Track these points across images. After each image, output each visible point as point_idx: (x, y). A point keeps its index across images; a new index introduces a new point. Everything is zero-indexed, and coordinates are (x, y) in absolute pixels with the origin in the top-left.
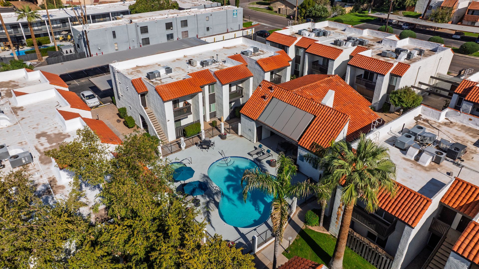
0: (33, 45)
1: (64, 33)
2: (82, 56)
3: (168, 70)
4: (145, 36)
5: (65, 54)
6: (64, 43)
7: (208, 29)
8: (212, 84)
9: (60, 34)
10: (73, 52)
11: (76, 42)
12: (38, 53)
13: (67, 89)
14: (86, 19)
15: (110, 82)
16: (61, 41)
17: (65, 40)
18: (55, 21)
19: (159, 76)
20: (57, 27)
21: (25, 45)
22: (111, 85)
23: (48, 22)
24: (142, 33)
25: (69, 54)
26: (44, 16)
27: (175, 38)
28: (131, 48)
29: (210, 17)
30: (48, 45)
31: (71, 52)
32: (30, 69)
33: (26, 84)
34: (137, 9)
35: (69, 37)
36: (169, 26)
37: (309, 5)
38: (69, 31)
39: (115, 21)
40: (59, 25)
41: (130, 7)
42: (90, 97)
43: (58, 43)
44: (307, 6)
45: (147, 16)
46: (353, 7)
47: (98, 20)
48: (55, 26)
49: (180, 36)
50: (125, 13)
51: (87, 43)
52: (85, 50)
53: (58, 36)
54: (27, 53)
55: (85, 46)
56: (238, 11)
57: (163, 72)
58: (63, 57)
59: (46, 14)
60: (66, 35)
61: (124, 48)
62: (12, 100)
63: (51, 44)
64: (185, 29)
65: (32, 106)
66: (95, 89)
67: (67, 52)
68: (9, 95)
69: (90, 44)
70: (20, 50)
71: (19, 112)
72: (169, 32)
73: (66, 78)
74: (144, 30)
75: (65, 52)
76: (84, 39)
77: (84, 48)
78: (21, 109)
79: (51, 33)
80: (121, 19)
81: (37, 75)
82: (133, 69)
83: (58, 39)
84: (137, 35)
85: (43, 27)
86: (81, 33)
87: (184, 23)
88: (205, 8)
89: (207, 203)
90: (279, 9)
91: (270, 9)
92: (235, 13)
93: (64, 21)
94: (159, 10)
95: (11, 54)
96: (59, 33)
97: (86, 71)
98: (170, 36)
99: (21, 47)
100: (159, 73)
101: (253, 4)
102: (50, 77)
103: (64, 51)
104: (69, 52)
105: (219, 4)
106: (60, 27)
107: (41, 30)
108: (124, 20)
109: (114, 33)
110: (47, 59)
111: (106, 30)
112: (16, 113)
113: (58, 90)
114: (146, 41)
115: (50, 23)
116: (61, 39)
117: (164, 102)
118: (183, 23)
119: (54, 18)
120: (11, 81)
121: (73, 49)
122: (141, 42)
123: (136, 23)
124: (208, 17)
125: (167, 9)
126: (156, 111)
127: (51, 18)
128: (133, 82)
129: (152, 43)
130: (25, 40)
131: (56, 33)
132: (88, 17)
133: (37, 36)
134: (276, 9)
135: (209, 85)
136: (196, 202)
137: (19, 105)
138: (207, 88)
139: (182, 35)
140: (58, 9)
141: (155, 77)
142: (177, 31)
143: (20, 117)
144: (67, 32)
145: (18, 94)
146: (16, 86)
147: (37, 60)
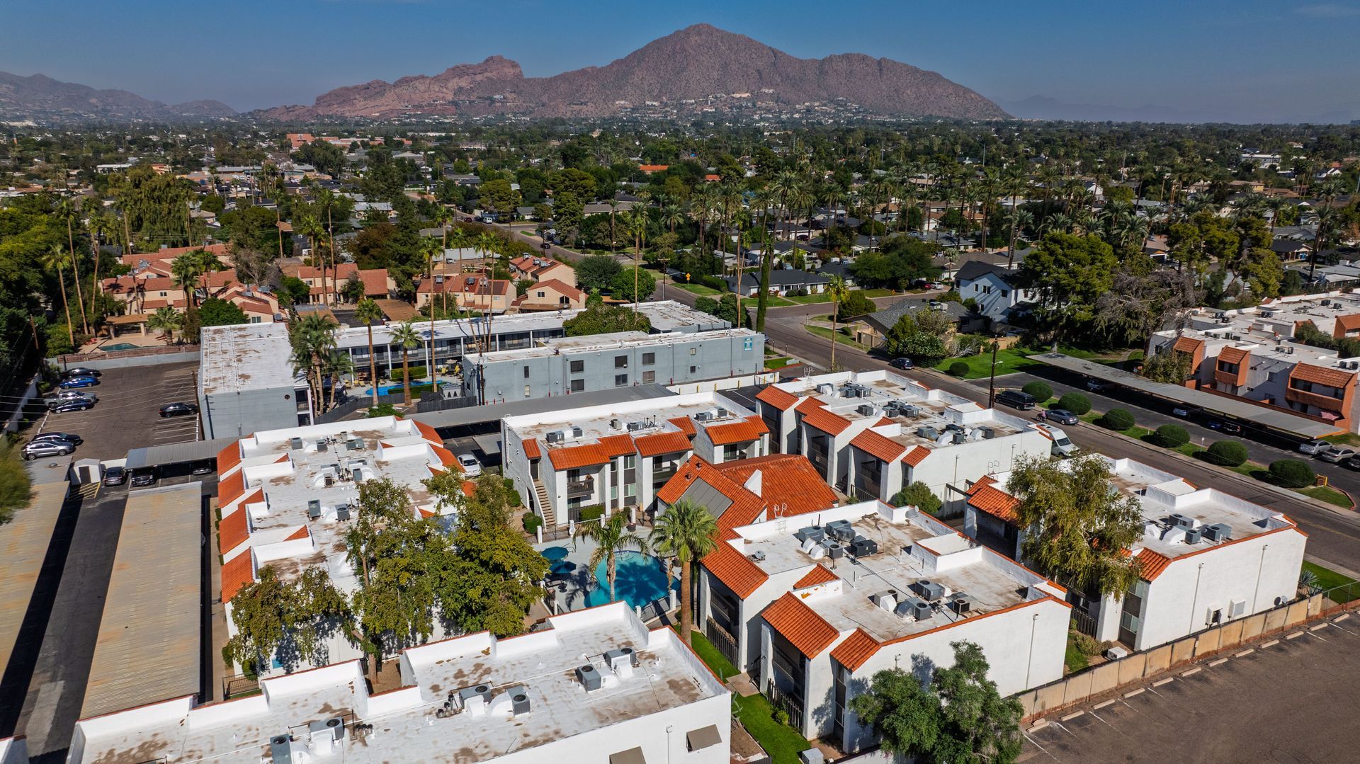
0: (402, 380)
1: (450, 362)
2: (471, 402)
3: (578, 432)
4: (577, 376)
5: (446, 398)
6: (447, 379)
7: (693, 369)
8: (630, 456)
9: (443, 364)
10: (459, 396)
11: (467, 380)
12: (407, 393)
13: (442, 446)
14: (487, 342)
15: (499, 443)
16: (443, 375)
17: (450, 373)
18: (440, 343)
19: (563, 439)
20: (442, 352)
21: (387, 377)
22: (500, 448)
23: (429, 343)
24: (573, 371)
25: (452, 397)
26: (425, 333)
27: (630, 383)
28: (552, 395)
29: (699, 349)
30: (422, 380)
31: (455, 395)
32: (400, 416)
33: (392, 436)
34: (577, 327)
35: (457, 369)
36: (621, 361)
37: (904, 332)
38: (459, 359)
39: (536, 349)
40: (445, 349)
41: (566, 323)
42: (469, 463)
43: (438, 378)
44: (901, 335)
45: (589, 343)
46: (1019, 337)
47: (510, 342)
48: (439, 349)
49: (640, 380)
50: (554, 333)
51: (481, 383)
52: (477, 395)
53: (440, 366)
54: (390, 392)
55: (479, 388)
56: (755, 341)
57: (569, 434)
58: (443, 402)
59: (427, 329)
60: (453, 366)
61: (540, 394)
62: (376, 453)
63: (427, 380)
64: (649, 368)
65: (398, 461)
66: (479, 453)
67: (449, 395)
68: (373, 446)
69: (487, 384)
70: (380, 386)
71: (384, 467)
72: (621, 371)
73: (444, 433)
74: (578, 366)
75: (446, 395)
76: (478, 376)
77: (477, 391)
78: (386, 463)
79: (430, 362)
80: (543, 346)
81: (407, 425)
82: (533, 427)
83: (439, 370)
84: (565, 374)
85: (420, 350)
86: (475, 368)
87: (649, 358)
88: (700, 331)
89: (574, 592)
90: (860, 335)
91: (845, 332)
92: (748, 342)
93: (453, 342)
94: (615, 331)
95: (367, 392)
96: (443, 362)
97: (472, 425)
98: (621, 379)
99: (381, 381)
100: (563, 435)
101: (821, 318)
102: (424, 429)
103: (446, 393)
104: (452, 394)
105: (729, 324)
106: (446, 352)
107: (417, 355)
108: (546, 349)
109: (527, 370)
110: (418, 404)
111: (515, 364)
112: (380, 467)
113: (432, 445)
114: (579, 385)
115: (433, 344)
116: (444, 371)
117: (556, 471)
118: (647, 357)
119: (441, 337)
120: (375, 431)
121: (458, 391)
122: (569, 385)
123: (565, 356)
124: (694, 348)
125: (630, 330)
126: (548, 484)
127: (435, 337)
128: (525, 444)
129: (589, 388)
130: (389, 371)
131: (437, 362)
132: (493, 338)
133: (411, 364)
134: (855, 334)
135: (626, 457)
136: (563, 588)
137: (384, 459)
138: (621, 460)
139: (644, 378)
140: (448, 321)
141: (556, 440)
142: (635, 372)
143: (385, 472)
144: (455, 361)
145: (385, 446)
146: (382, 437)
147: (403, 405)
